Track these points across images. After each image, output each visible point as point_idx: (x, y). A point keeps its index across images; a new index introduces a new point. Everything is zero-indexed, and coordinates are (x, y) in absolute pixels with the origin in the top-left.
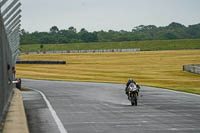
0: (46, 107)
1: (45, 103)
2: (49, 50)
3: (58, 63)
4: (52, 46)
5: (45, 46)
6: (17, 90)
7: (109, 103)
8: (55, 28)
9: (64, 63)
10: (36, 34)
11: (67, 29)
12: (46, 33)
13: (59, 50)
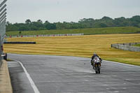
0: (23, 71)
1: (22, 69)
2: (25, 35)
3: (30, 43)
4: (27, 32)
5: (22, 32)
6: (4, 61)
7: (64, 69)
8: (28, 21)
9: (34, 43)
10: (16, 25)
11: (36, 21)
12: (22, 24)
13: (31, 35)
